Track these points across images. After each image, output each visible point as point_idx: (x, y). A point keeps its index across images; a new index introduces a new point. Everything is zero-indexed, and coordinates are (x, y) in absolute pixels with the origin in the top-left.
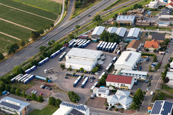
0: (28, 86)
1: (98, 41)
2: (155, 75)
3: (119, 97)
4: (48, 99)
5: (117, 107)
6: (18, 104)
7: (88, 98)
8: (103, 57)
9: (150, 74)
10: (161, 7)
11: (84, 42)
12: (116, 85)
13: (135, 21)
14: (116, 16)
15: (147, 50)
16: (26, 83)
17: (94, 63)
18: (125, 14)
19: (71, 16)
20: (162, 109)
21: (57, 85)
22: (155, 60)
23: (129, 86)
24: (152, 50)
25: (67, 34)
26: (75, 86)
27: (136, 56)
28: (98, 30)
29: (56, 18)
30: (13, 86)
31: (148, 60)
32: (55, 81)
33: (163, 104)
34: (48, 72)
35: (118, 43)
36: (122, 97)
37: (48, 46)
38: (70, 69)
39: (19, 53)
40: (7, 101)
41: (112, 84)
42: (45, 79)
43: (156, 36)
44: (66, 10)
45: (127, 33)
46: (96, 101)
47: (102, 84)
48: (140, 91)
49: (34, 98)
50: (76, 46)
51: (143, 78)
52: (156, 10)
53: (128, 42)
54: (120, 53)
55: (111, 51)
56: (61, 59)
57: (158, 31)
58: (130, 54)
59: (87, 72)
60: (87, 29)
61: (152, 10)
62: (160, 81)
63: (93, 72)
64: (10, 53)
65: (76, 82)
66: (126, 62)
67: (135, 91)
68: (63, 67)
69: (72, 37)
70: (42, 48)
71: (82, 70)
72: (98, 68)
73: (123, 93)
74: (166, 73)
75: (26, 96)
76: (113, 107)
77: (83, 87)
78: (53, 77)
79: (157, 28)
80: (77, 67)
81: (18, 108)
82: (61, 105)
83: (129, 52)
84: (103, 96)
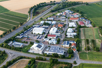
0: (21, 39)
1: (42, 25)
2: (63, 34)
3: (52, 41)
4: (29, 43)
5: (52, 44)
6: (20, 44)
7: (42, 42)
8: (45, 30)
9: (61, 34)
10: (61, 15)
11: (38, 26)
12: (51, 37)
13: (54, 19)
14: (47, 18)
15: (59, 28)
16: (21, 38)
17: (42, 32)
18: (50, 17)
19: (32, 18)
20: (66, 43)
21: (31, 38)
22: (62, 30)
23: (55, 38)
24: (60, 27)
25: (32, 24)
26: (37, 38)
27: (56, 29)
28: (42, 22)
29: (27, 19)
30: (16, 39)
31: (60, 30)
32: (30, 37)
33: (66, 42)
34: (28, 35)
35: (49, 26)
36: (54, 41)
37: (26, 27)
38: (35, 34)
39: (16, 30)
40: (16, 43)
41: (50, 37)
42: (27, 37)
43: (61, 23)
44: (30, 16)
45: (51, 23)
46: (45, 43)
47: (46, 37)
48: (59, 39)
49: (24, 42)
50: (36, 27)
51: (59, 35)
52: (60, 16)
53: (52, 25)
54: (50, 29)
55: (47, 28)
56: (31, 31)
57: (61, 22)
58: (54, 29)
59: (40, 35)
60: (38, 22)
61: (58, 16)
62: (65, 36)
63: (42, 34)
64: (13, 30)
65: (37, 37)
66: (53, 31)
67: (57, 39)
68: (32, 33)
69: (34, 24)
70: (24, 28)
71: (39, 34)
72: (44, 33)
73: (53, 39)
74: (66, 33)
75: (21, 42)
76: (51, 44)
77: (40, 39)
78: (30, 36)
79: (61, 21)
80: (37, 33)
81: (20, 45)
82: (34, 44)
83: (53, 28)
84: (47, 41)
